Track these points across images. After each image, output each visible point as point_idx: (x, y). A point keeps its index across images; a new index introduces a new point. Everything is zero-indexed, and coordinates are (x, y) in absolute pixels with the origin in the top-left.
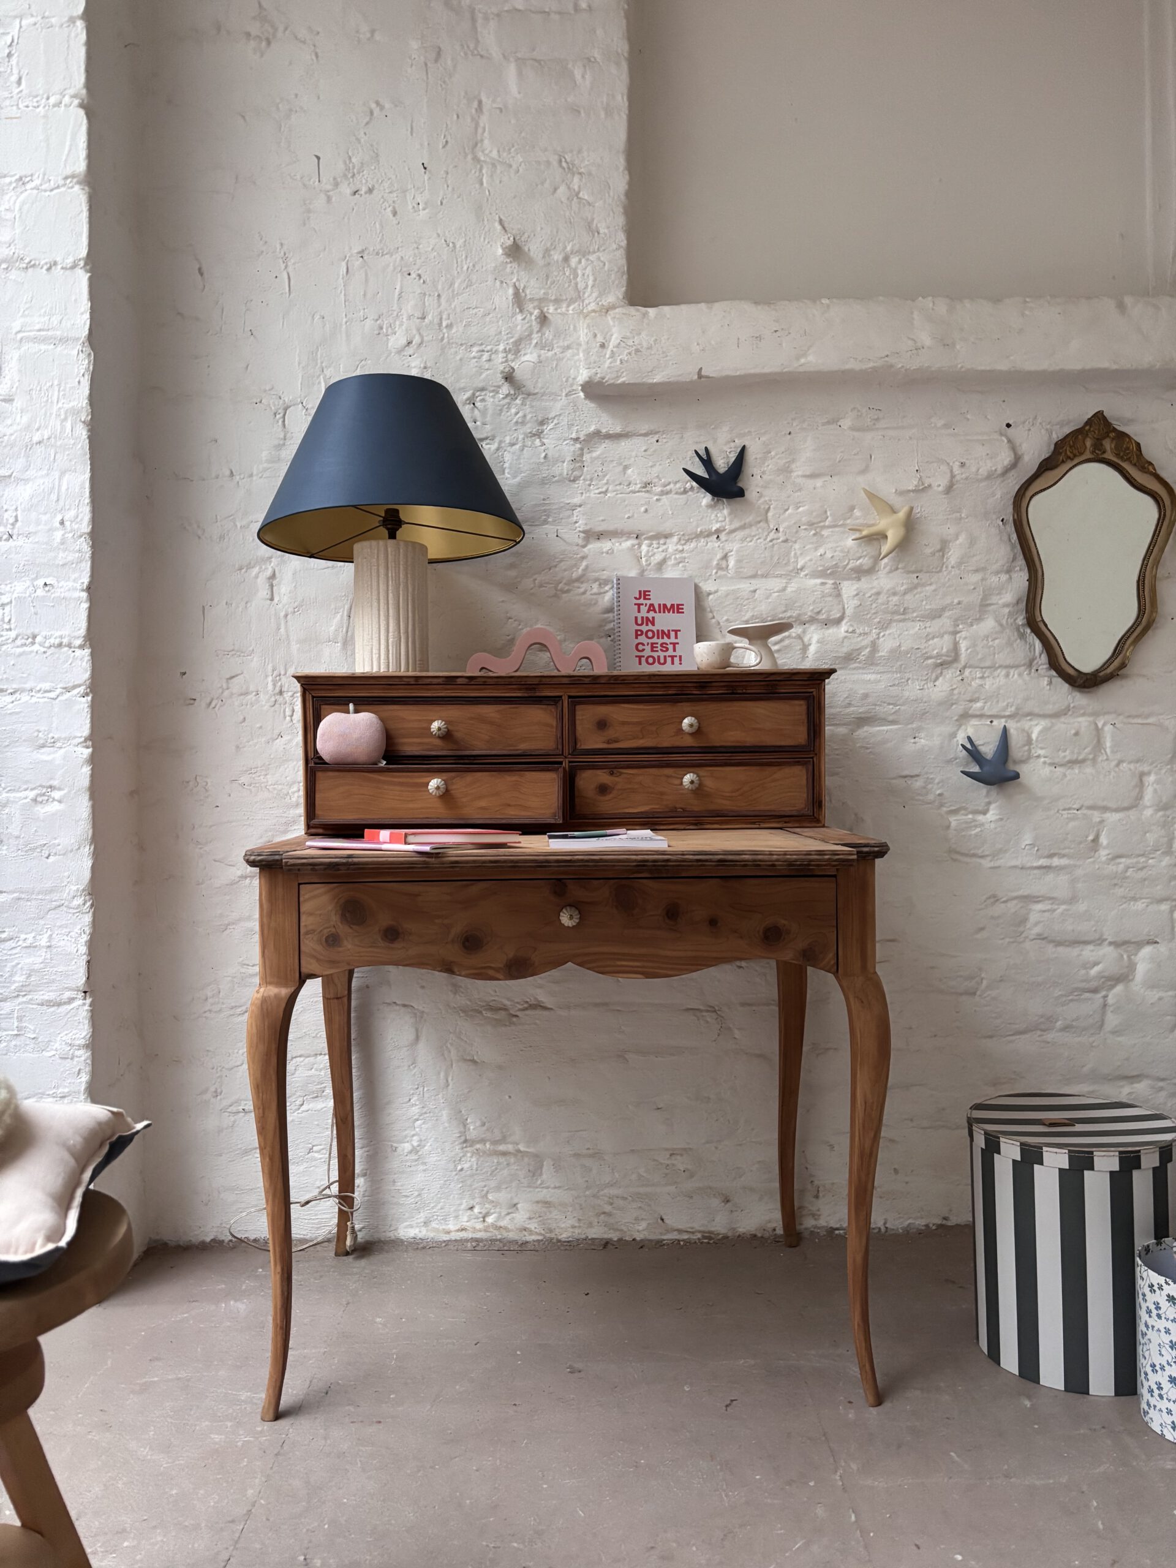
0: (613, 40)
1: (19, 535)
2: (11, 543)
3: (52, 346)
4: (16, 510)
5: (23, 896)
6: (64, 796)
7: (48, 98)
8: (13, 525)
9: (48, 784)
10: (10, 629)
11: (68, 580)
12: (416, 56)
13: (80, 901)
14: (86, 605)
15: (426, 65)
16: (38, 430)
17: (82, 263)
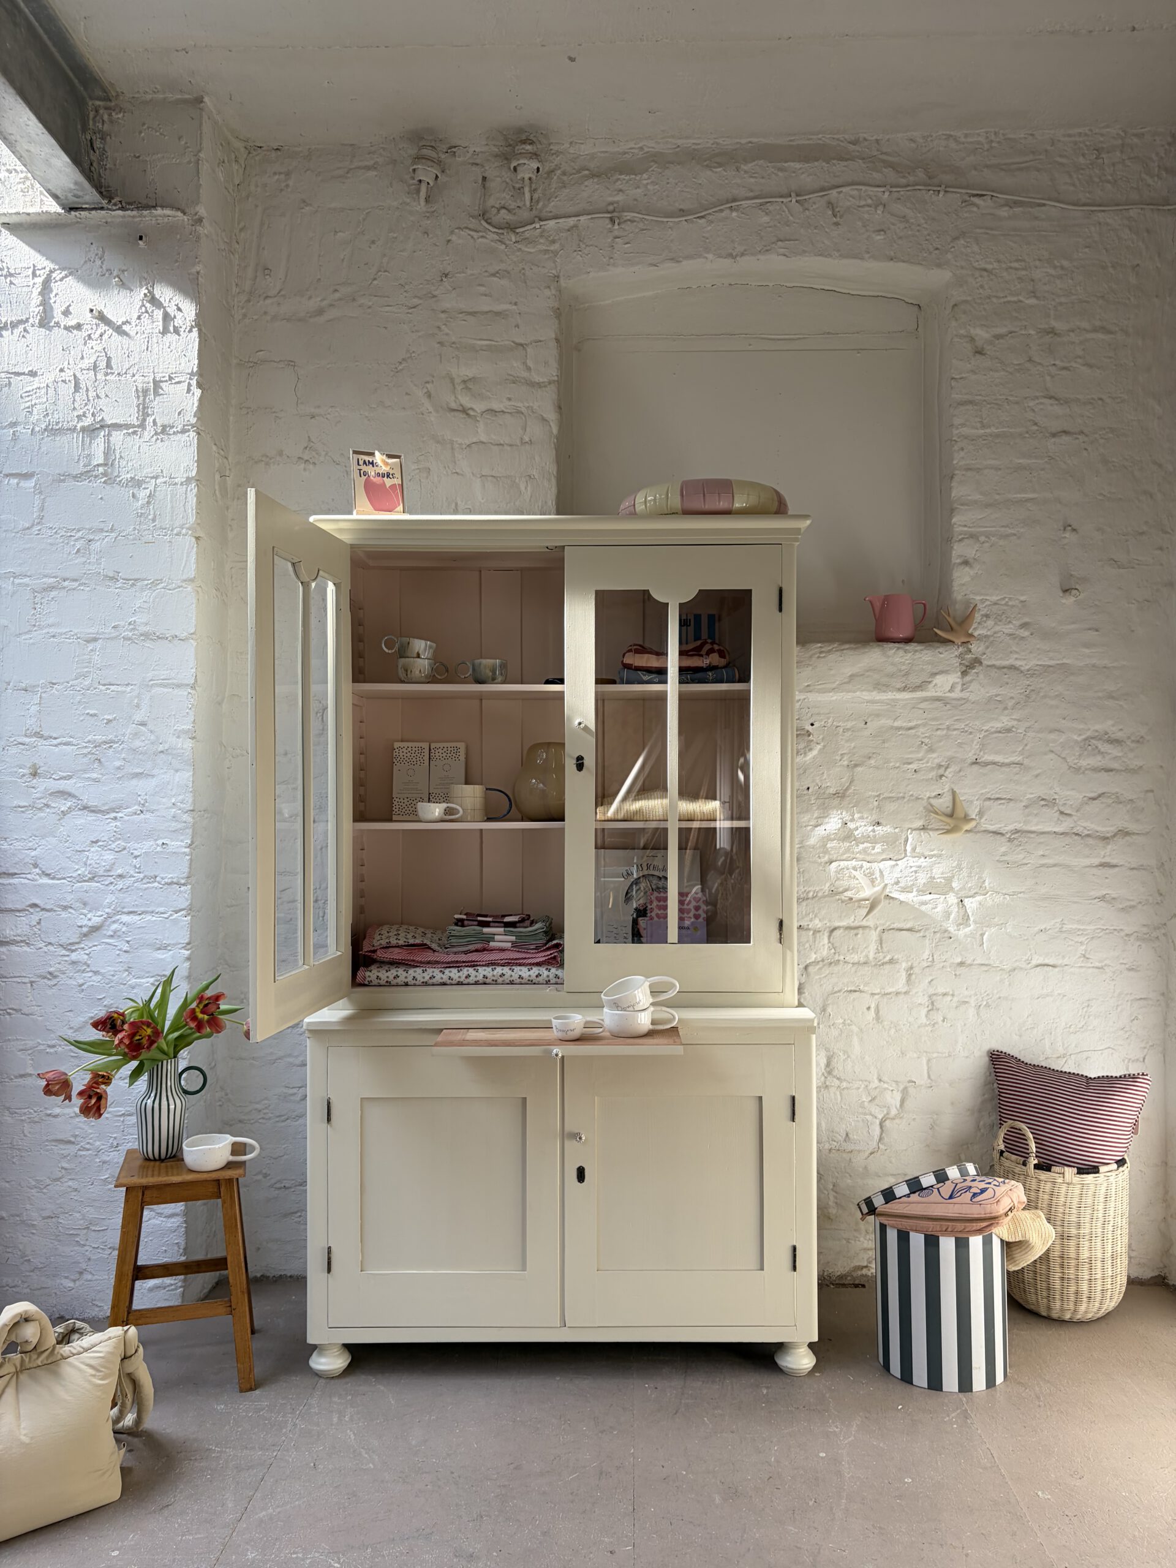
0: (546, 464)
1: (147, 811)
2: (144, 816)
3: (171, 690)
7: (172, 530)
8: (144, 805)
10: (140, 873)
11: (177, 841)
14: (188, 857)
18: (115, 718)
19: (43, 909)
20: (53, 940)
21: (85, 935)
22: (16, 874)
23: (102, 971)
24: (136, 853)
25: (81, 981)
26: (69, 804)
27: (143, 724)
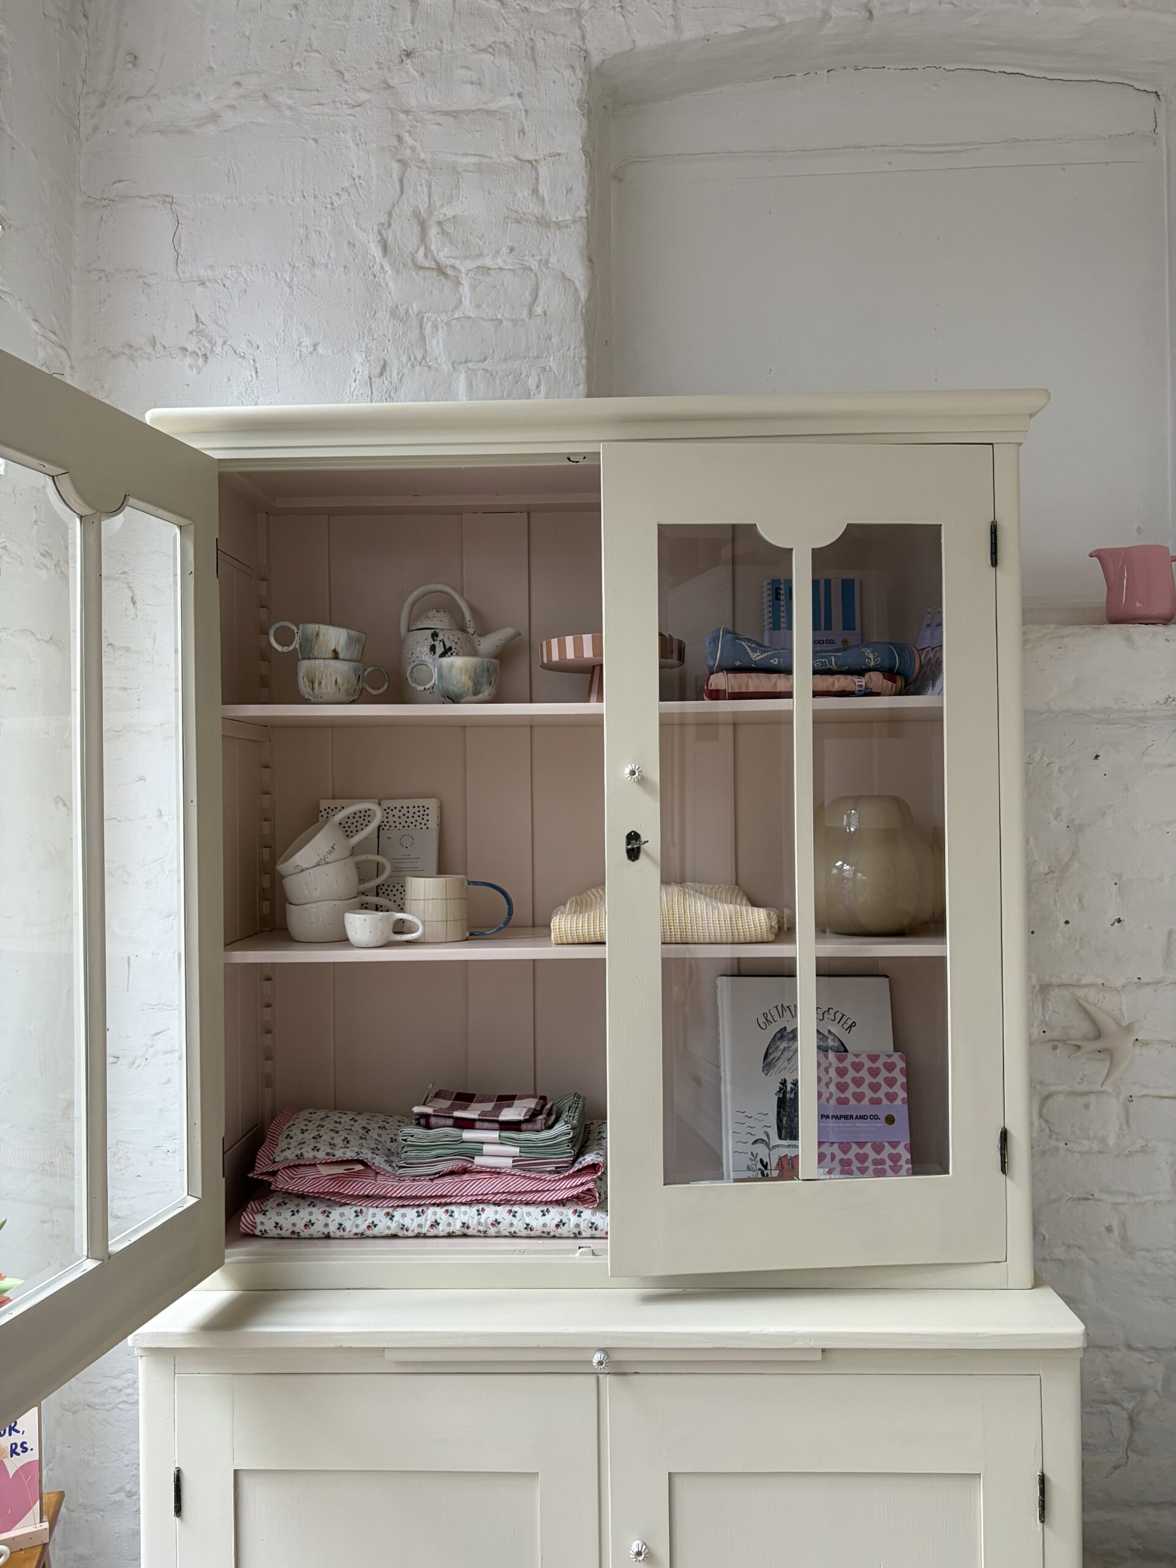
0: (569, 349)
12: (361, 371)
15: (370, 379)
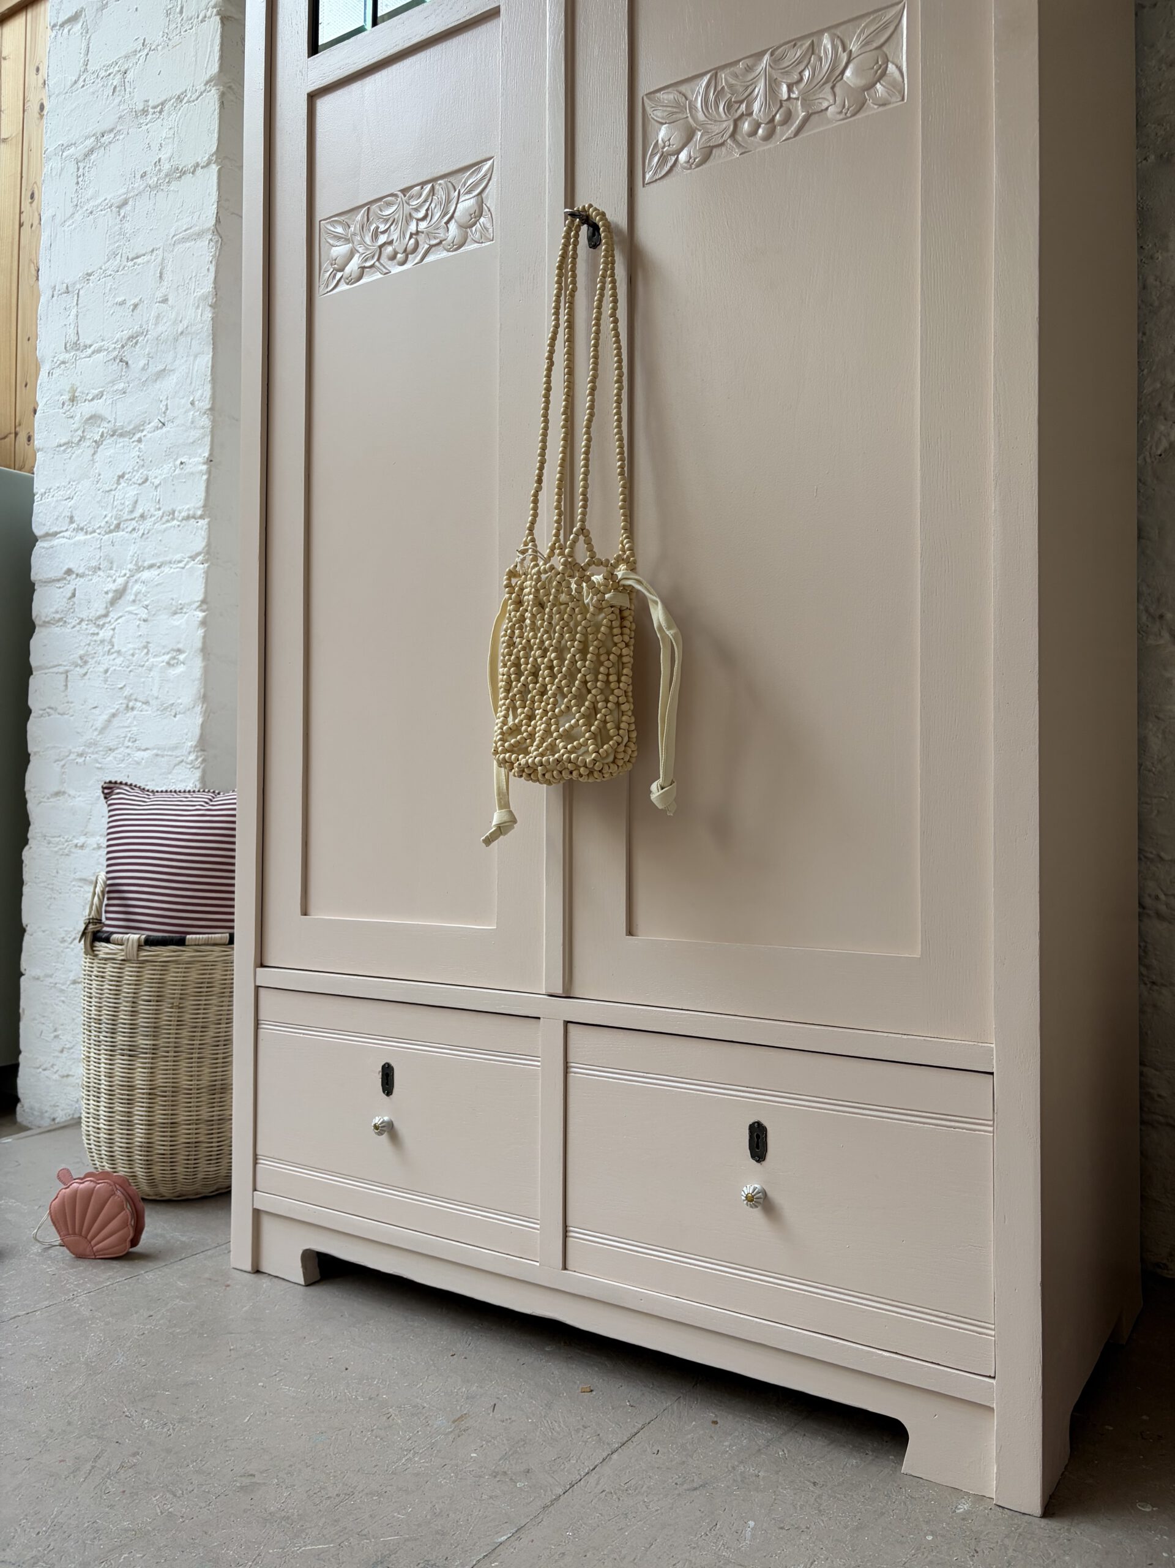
1: (168, 421)
2: (165, 429)
3: (194, 242)
4: (167, 399)
5: (159, 752)
6: (186, 658)
7: (198, 17)
8: (164, 413)
9: (175, 648)
10: (159, 509)
11: (195, 457)
13: (192, 757)
14: (205, 477)
16: (181, 322)
17: (214, 158)
18: (140, 300)
19: (77, 575)
20: (84, 615)
21: (113, 602)
22: (55, 534)
23: (123, 650)
24: (157, 482)
25: (105, 667)
26: (100, 434)
27: (165, 301)
